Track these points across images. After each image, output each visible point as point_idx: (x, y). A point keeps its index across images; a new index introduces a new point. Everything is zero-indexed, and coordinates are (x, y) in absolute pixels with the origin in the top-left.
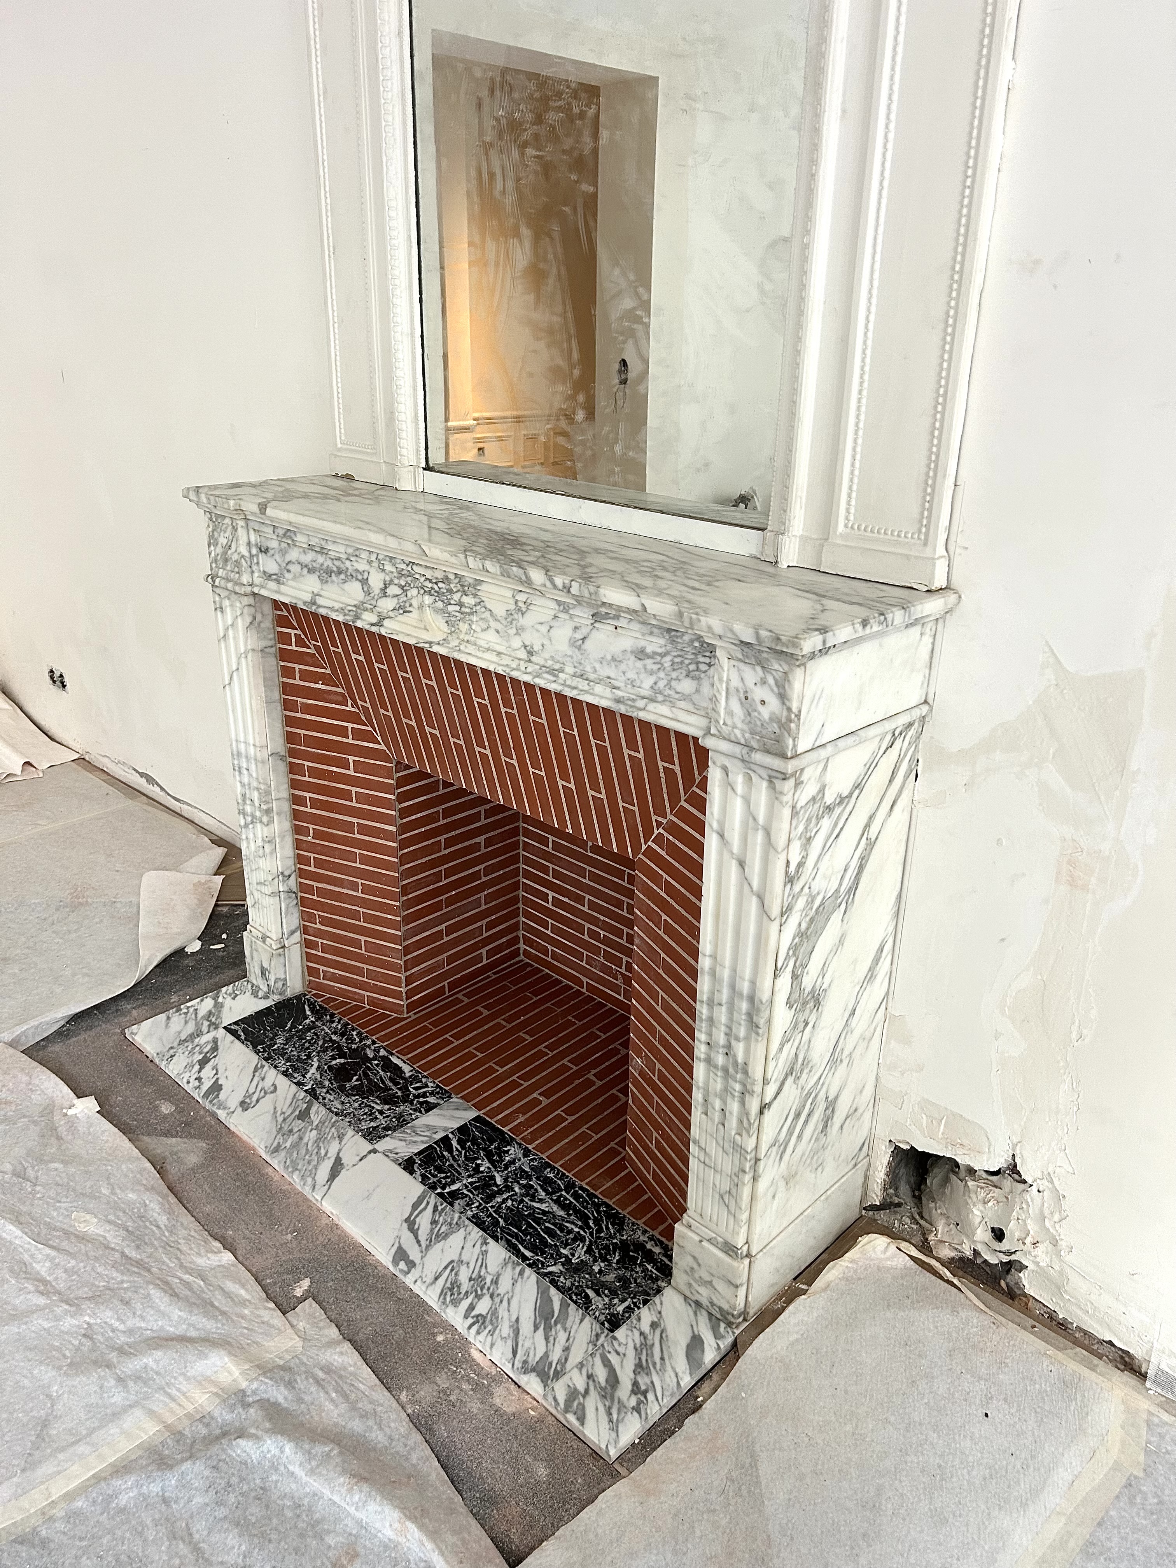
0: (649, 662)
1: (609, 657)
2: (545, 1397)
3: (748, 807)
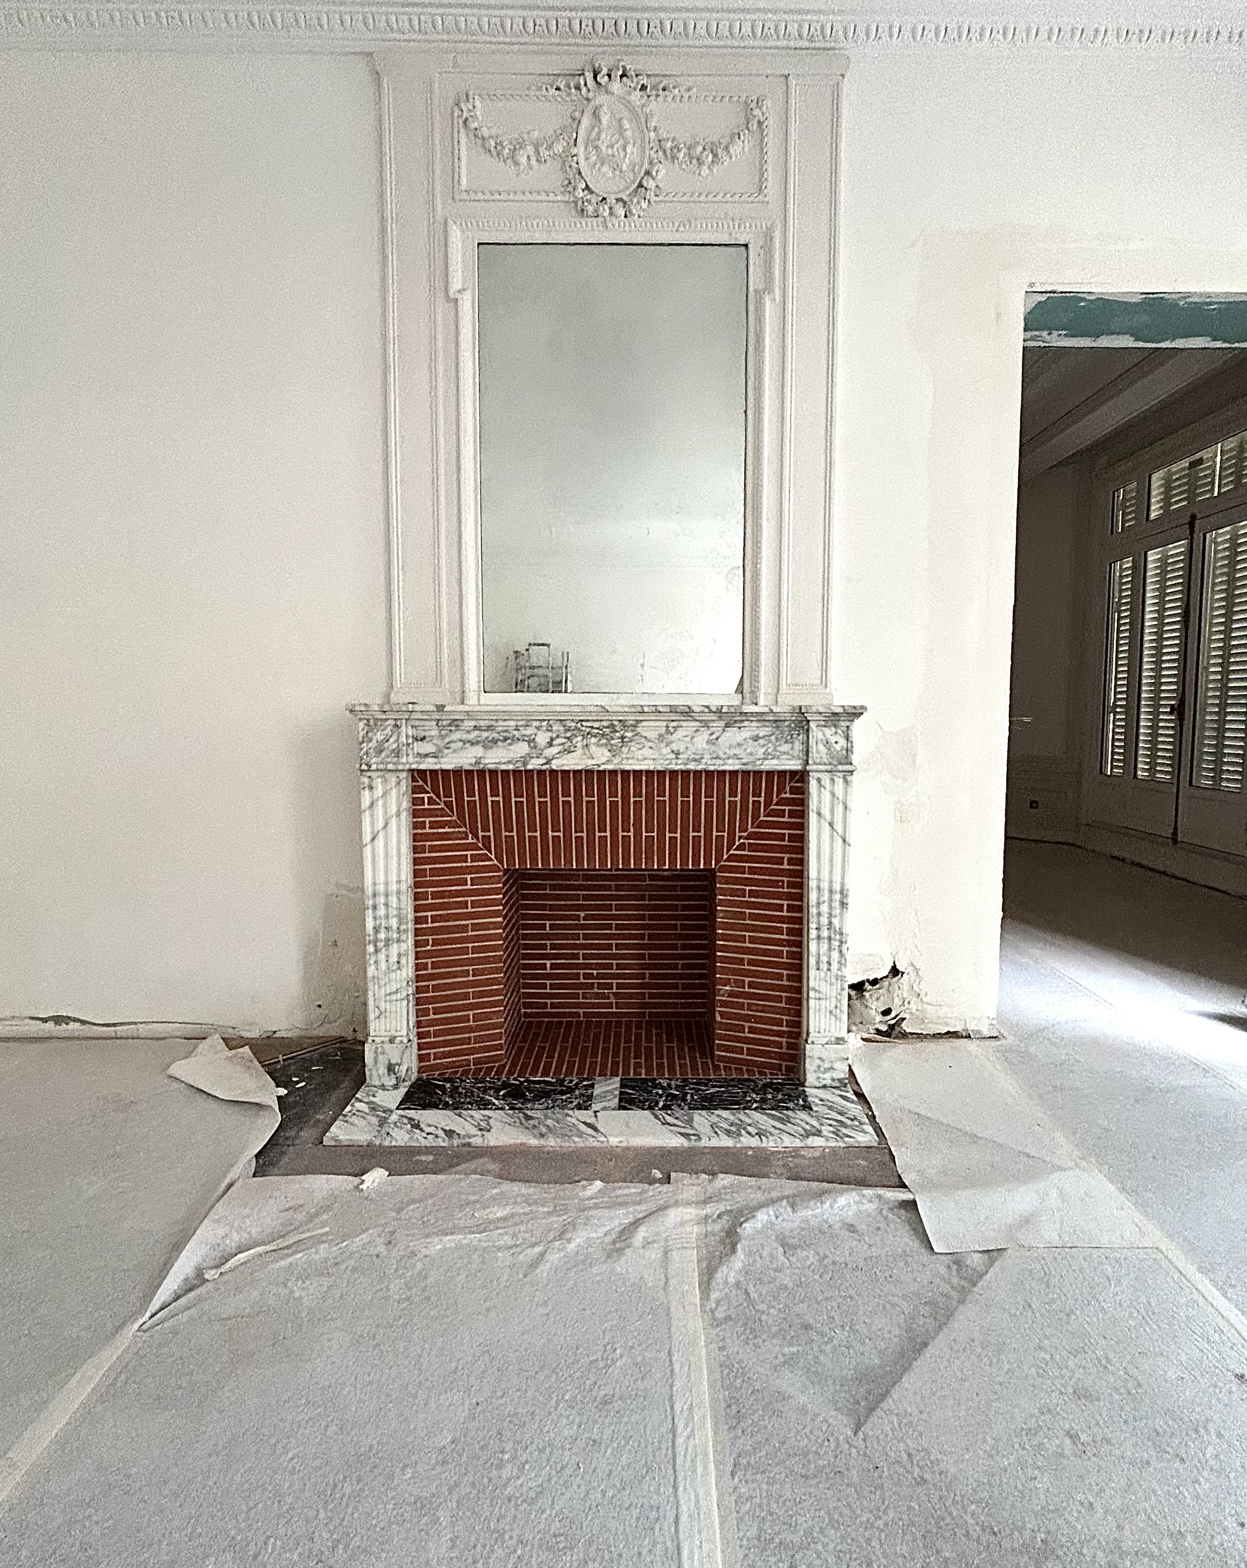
0: (762, 742)
1: (734, 744)
2: (827, 1140)
3: (833, 794)
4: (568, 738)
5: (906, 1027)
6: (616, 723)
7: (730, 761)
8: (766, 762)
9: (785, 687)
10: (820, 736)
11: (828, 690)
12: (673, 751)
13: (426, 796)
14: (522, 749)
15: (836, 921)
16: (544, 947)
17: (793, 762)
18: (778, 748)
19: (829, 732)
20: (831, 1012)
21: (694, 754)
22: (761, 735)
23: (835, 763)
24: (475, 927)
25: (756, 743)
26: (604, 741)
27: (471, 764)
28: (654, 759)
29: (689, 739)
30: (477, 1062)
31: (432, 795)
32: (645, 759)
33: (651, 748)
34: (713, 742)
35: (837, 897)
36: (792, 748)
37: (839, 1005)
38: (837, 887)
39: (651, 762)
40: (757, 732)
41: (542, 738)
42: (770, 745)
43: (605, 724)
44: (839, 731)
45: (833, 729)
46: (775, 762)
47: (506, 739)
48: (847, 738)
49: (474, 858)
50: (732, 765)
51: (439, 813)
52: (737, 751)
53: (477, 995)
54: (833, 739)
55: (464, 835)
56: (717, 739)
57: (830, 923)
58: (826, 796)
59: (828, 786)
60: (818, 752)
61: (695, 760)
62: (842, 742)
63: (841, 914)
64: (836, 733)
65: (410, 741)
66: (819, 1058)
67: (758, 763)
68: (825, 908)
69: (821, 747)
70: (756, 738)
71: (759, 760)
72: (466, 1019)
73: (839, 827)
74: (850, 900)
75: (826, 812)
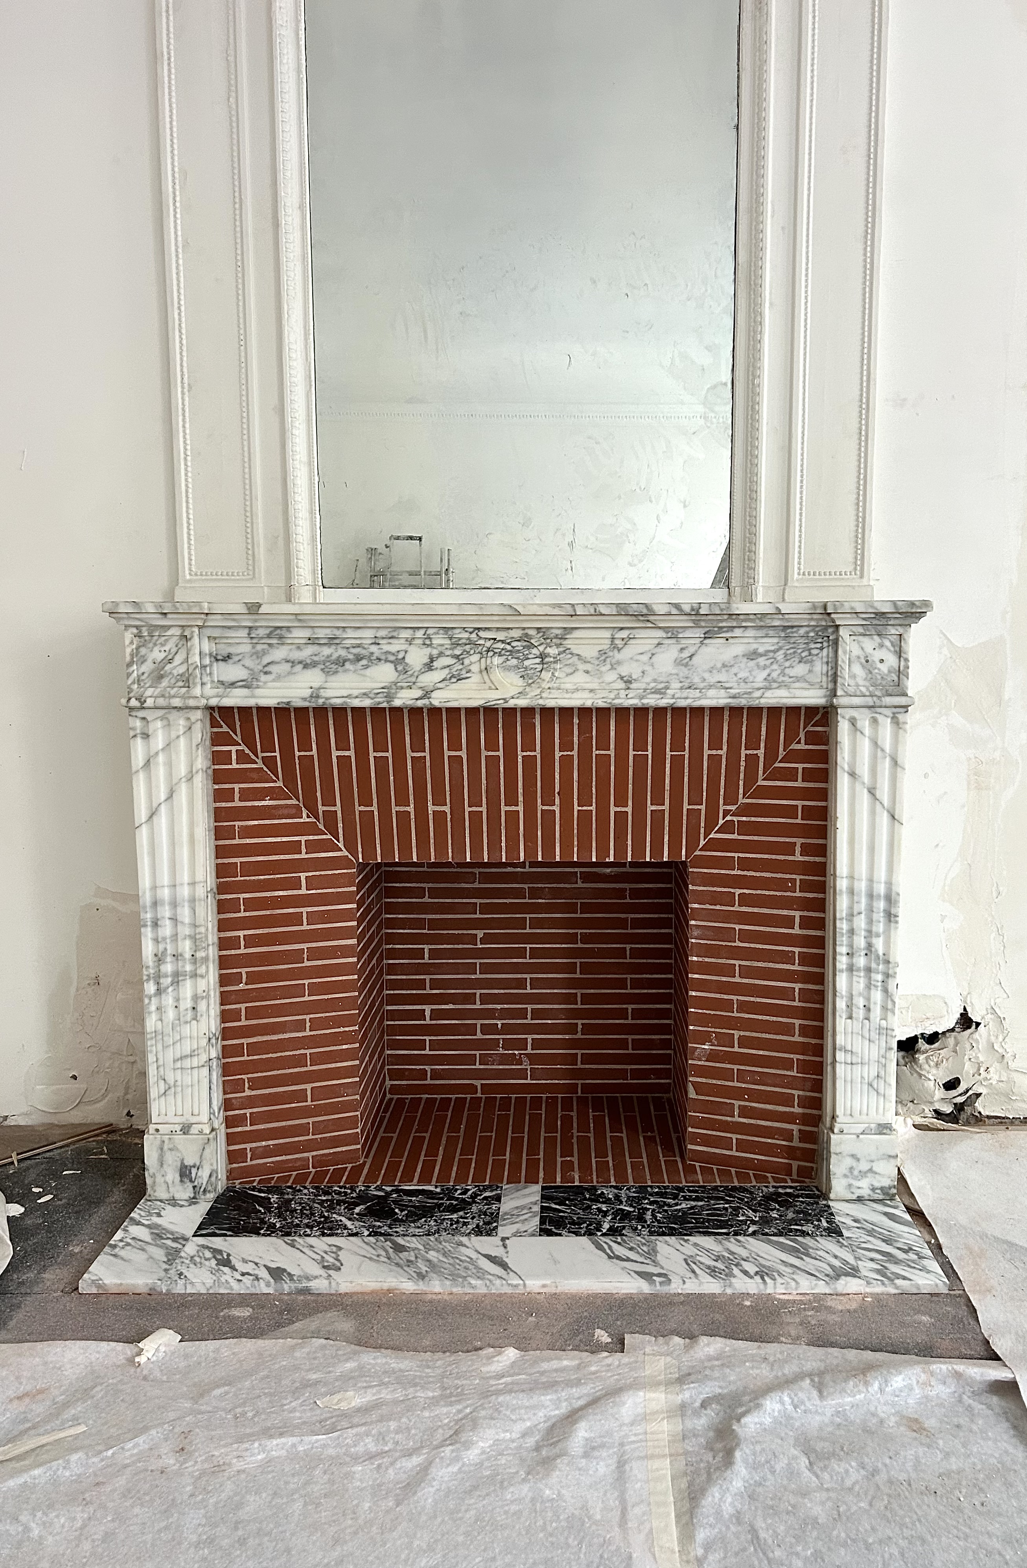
0: (762, 661)
1: (719, 665)
2: (868, 1283)
3: (875, 743)
4: (457, 657)
5: (982, 1107)
6: (532, 632)
7: (712, 693)
8: (768, 694)
9: (796, 576)
10: (856, 651)
11: (865, 581)
12: (622, 678)
13: (233, 749)
14: (385, 674)
15: (879, 945)
16: (421, 984)
17: (811, 693)
18: (787, 671)
19: (869, 644)
20: (870, 1085)
21: (655, 681)
22: (761, 650)
23: (878, 693)
24: (314, 954)
25: (752, 664)
26: (514, 662)
27: (304, 699)
28: (591, 691)
29: (645, 658)
30: (319, 1162)
31: (242, 747)
32: (577, 690)
33: (587, 672)
34: (685, 662)
35: (881, 905)
36: (810, 671)
37: (882, 1073)
38: (881, 889)
39: (586, 695)
40: (755, 646)
41: (416, 657)
42: (775, 667)
43: (516, 634)
44: (887, 643)
45: (876, 637)
46: (783, 692)
47: (359, 658)
48: (900, 653)
49: (312, 847)
50: (715, 699)
51: (255, 776)
52: (722, 677)
53: (316, 1059)
54: (877, 655)
55: (294, 811)
56: (691, 657)
57: (870, 946)
58: (865, 745)
59: (867, 732)
60: (853, 676)
61: (657, 691)
62: (891, 660)
63: (887, 932)
64: (881, 646)
65: (207, 661)
66: (853, 1156)
67: (757, 694)
68: (861, 923)
69: (857, 669)
70: (753, 655)
71: (759, 689)
72: (300, 1096)
73: (884, 794)
74: (902, 910)
75: (864, 771)
